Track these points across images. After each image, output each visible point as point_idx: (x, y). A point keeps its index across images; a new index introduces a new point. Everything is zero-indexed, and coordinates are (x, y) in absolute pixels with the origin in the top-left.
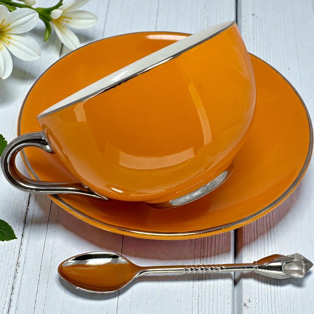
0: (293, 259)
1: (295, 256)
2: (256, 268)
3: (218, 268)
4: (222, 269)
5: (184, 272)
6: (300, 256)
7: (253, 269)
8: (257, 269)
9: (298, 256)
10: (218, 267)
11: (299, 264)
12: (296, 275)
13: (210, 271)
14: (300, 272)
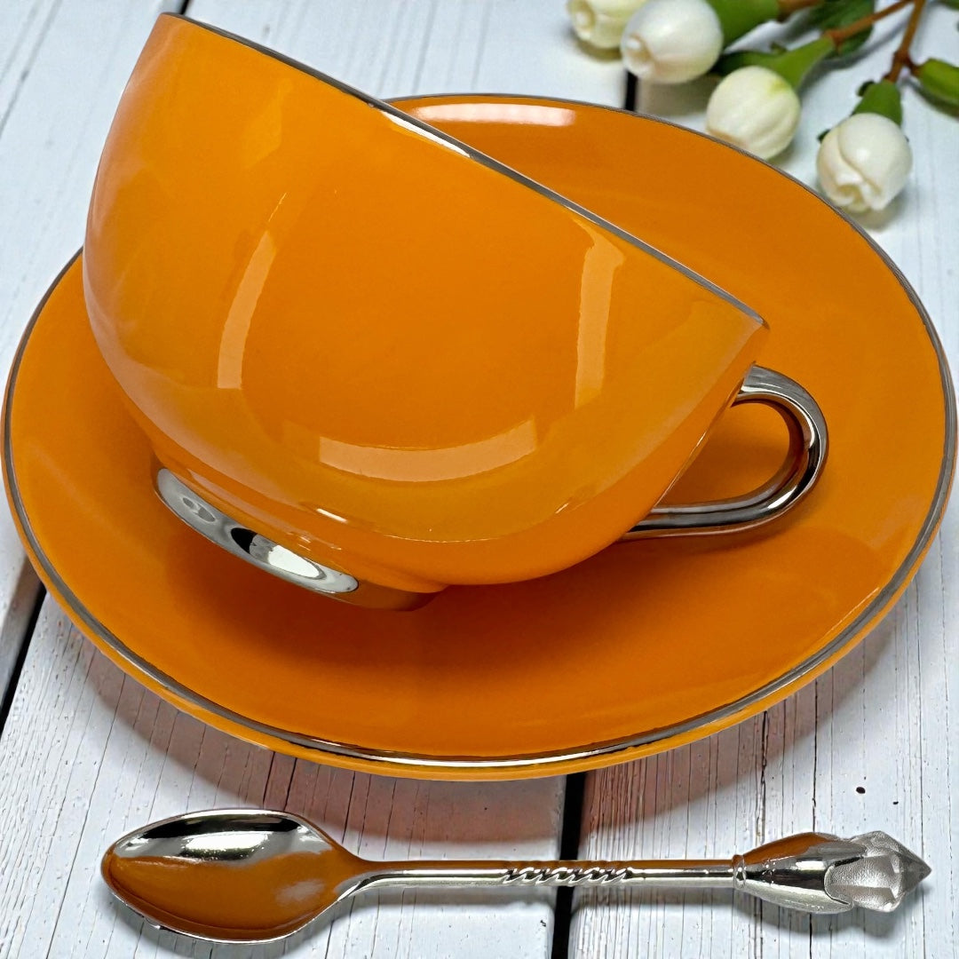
0: (863, 850)
1: (873, 840)
2: (740, 876)
3: (618, 873)
4: (629, 875)
5: (505, 882)
6: (888, 838)
7: (731, 879)
8: (741, 879)
9: (881, 840)
10: (617, 870)
11: (883, 865)
12: (872, 903)
13: (590, 880)
14: (886, 895)
